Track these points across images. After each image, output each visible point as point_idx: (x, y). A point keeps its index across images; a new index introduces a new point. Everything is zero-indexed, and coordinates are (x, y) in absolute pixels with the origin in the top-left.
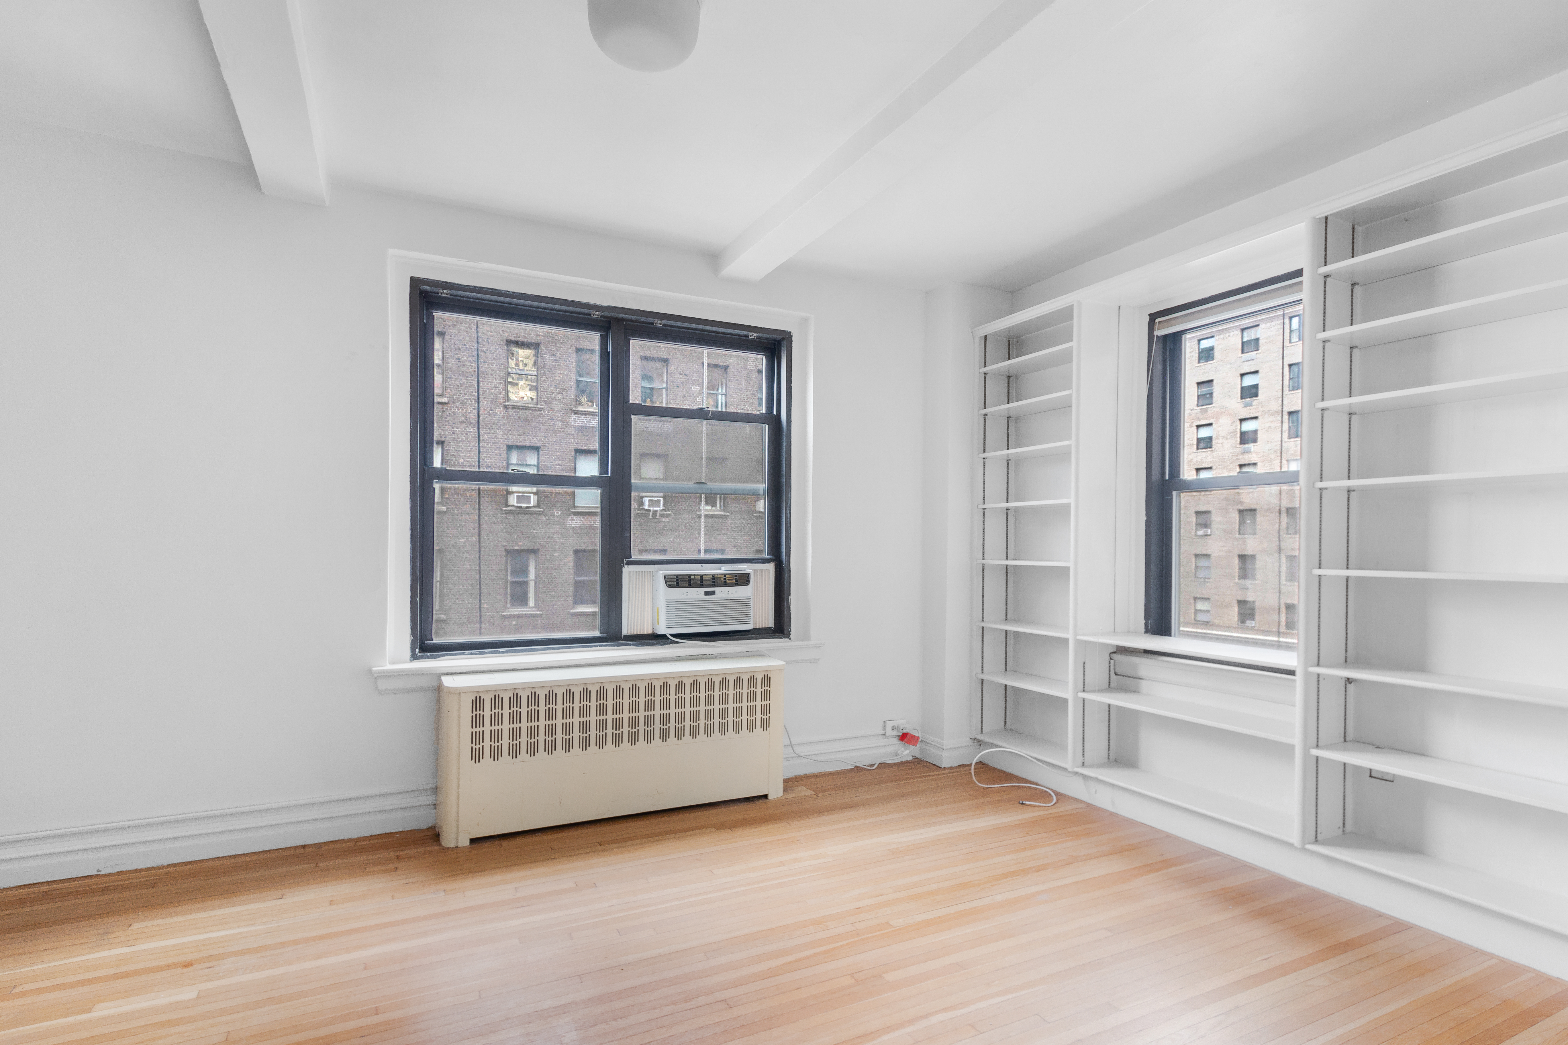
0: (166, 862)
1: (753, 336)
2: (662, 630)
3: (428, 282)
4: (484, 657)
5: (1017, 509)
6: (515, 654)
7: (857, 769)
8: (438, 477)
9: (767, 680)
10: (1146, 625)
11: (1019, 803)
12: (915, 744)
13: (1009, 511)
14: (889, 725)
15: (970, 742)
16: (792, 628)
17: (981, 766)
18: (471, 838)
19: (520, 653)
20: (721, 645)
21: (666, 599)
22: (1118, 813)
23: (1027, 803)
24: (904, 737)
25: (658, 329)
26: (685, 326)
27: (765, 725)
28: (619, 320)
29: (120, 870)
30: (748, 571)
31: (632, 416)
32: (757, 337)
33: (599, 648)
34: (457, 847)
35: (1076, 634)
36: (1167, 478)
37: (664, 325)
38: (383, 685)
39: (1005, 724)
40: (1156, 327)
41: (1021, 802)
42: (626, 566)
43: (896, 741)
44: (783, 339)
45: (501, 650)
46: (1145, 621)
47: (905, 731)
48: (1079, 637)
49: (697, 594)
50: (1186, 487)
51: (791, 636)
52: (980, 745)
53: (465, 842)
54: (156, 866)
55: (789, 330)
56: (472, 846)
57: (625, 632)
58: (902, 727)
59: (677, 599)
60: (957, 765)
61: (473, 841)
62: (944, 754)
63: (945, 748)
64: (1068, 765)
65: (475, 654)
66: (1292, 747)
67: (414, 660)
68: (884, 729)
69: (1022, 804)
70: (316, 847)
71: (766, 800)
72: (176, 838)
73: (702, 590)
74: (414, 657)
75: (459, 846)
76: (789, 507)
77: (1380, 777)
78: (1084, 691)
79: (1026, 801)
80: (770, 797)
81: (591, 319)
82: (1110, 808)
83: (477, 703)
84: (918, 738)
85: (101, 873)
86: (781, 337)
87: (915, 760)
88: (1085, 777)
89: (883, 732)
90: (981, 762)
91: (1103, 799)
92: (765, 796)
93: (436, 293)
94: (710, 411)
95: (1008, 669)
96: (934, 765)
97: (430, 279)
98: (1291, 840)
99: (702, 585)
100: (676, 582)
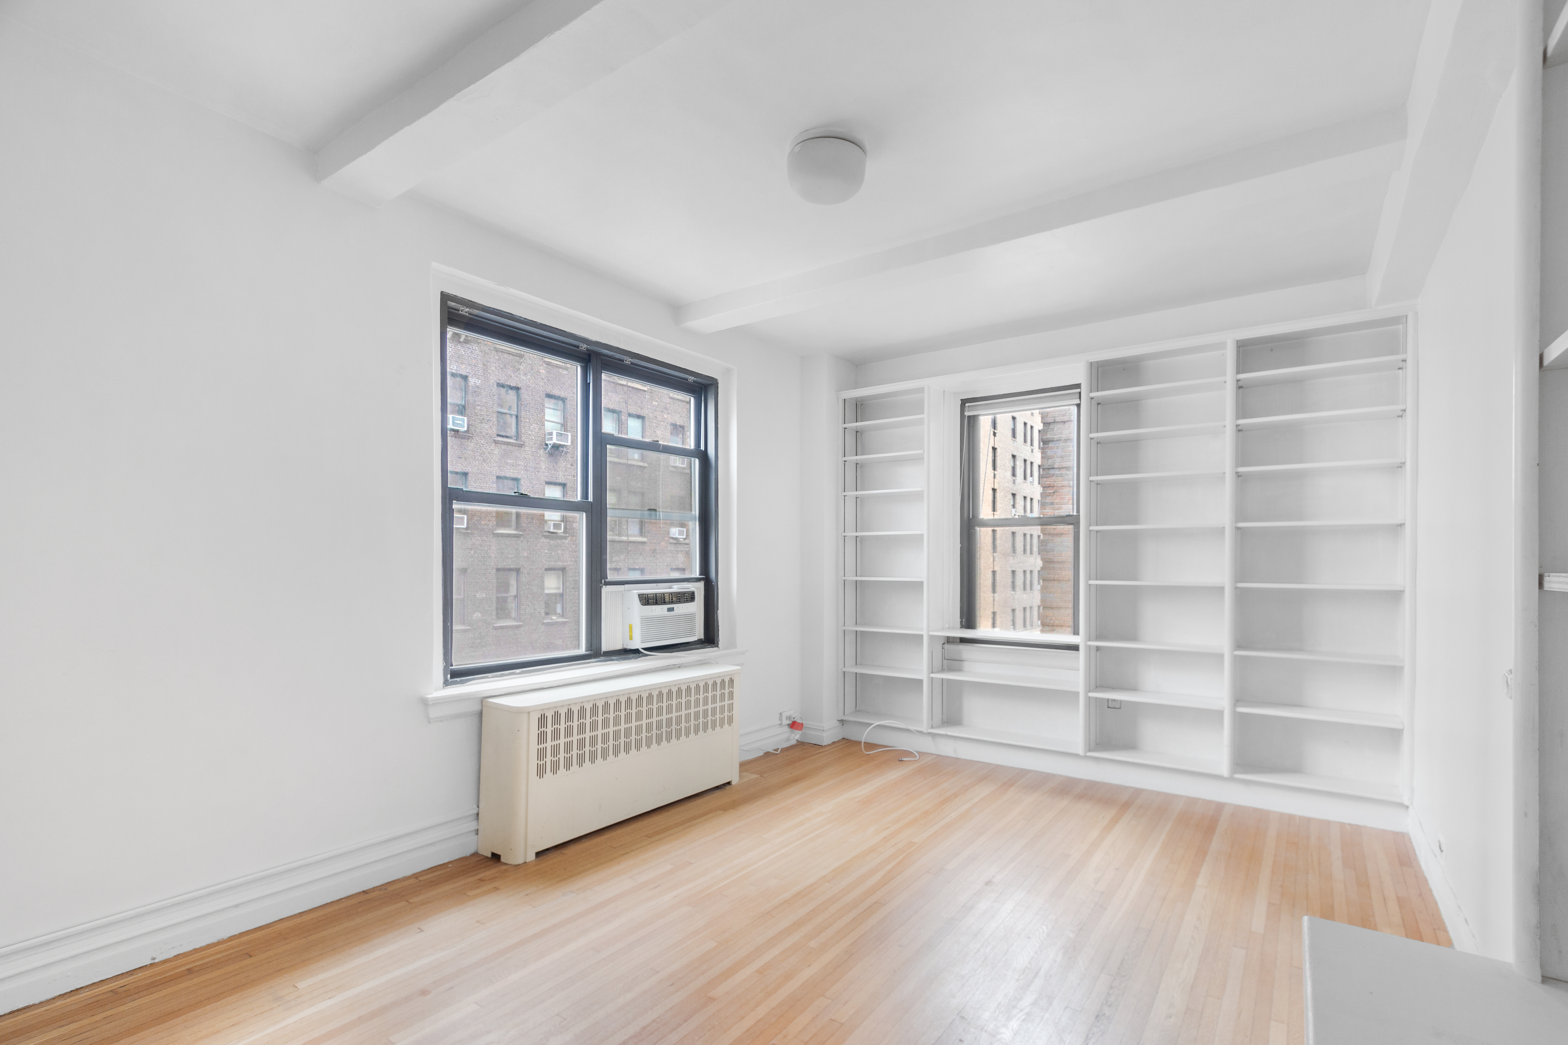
0: (226, 935)
1: (691, 379)
2: (637, 644)
3: (455, 299)
4: (504, 680)
5: (862, 538)
6: (528, 674)
7: (767, 754)
8: (457, 498)
9: (731, 681)
10: (961, 622)
11: (899, 760)
12: (801, 729)
13: (858, 538)
14: (784, 715)
15: (837, 724)
16: (720, 638)
17: (846, 741)
18: (536, 851)
19: (532, 674)
20: (685, 656)
21: (641, 617)
22: (959, 757)
23: (905, 759)
24: (794, 725)
25: (626, 366)
26: (644, 365)
27: (730, 720)
28: (598, 354)
29: (178, 953)
30: (692, 589)
31: (608, 446)
32: (694, 382)
33: (591, 664)
34: (525, 863)
35: (928, 631)
36: (971, 517)
37: (632, 363)
38: (434, 713)
39: (856, 706)
40: (967, 409)
41: (900, 760)
42: (604, 587)
43: (787, 729)
44: (711, 385)
45: (518, 671)
46: (960, 620)
47: (795, 720)
48: (931, 633)
49: (660, 610)
50: (985, 524)
51: (719, 645)
52: (843, 725)
53: (531, 857)
54: (216, 941)
55: (717, 378)
56: (538, 859)
57: (604, 648)
58: (793, 716)
59: (647, 616)
60: (830, 742)
61: (538, 854)
62: (825, 734)
63: (825, 729)
64: (924, 729)
65: (497, 676)
66: (1078, 693)
67: (446, 686)
68: (780, 719)
69: (902, 760)
70: (380, 890)
71: (730, 786)
72: (236, 906)
73: (666, 607)
74: (446, 683)
75: (527, 861)
76: (717, 531)
77: (1113, 707)
78: (932, 673)
79: (904, 758)
80: (733, 783)
81: (579, 351)
82: (954, 756)
83: (542, 720)
84: (802, 724)
85: (156, 961)
86: (710, 383)
87: (798, 743)
88: (934, 735)
89: (780, 722)
90: (843, 738)
91: (947, 749)
92: (729, 783)
93: (456, 310)
94: (660, 444)
95: (857, 663)
96: (816, 744)
97: (457, 296)
98: (1077, 752)
99: (664, 603)
100: (646, 600)
